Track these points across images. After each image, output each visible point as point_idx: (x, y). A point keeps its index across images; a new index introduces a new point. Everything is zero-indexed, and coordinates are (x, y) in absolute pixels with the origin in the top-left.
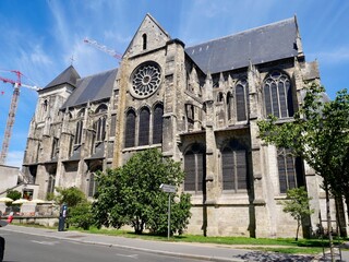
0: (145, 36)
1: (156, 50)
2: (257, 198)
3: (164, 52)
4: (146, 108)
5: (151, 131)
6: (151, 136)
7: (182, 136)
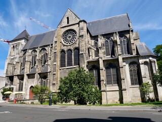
0: (68, 18)
1: (74, 24)
2: (123, 87)
3: (78, 25)
4: (70, 50)
5: (73, 60)
6: (73, 62)
7: (88, 62)
